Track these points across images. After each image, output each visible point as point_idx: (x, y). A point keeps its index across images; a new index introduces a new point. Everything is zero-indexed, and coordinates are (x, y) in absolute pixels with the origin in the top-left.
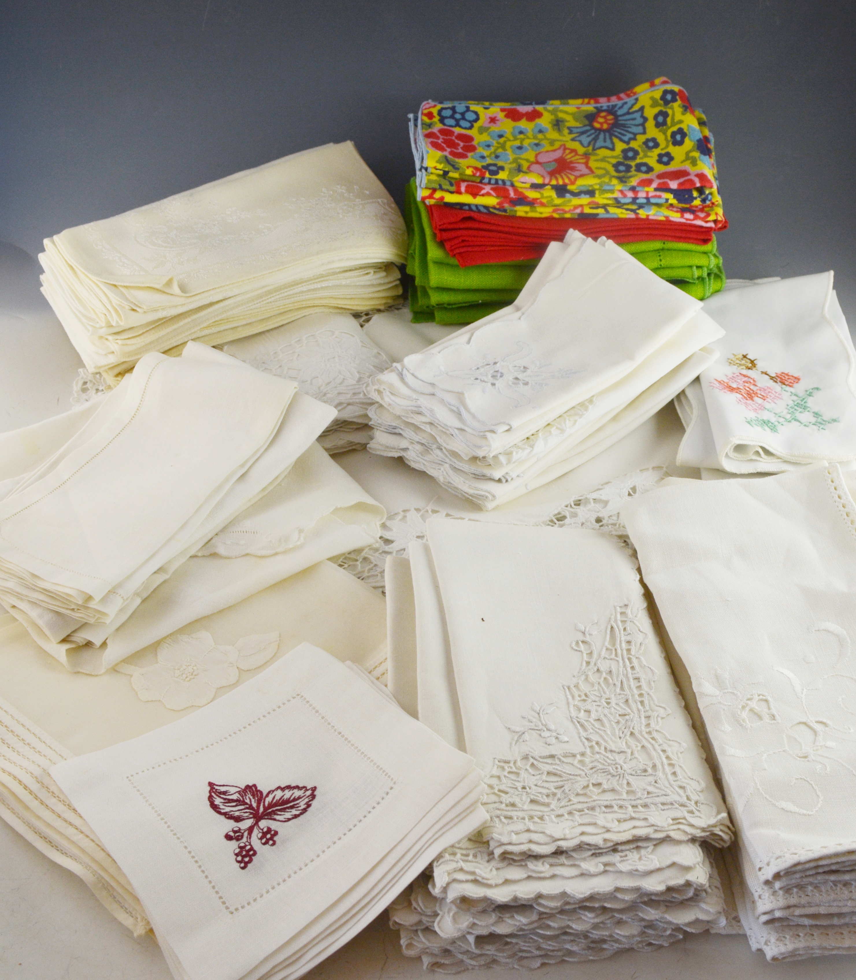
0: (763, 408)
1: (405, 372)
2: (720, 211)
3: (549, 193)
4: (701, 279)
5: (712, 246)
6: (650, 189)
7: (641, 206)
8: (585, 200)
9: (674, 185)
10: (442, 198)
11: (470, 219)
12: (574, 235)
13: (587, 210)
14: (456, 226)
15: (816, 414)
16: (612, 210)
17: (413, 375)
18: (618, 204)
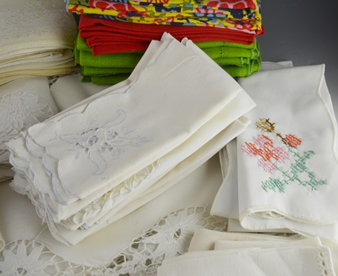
0: (275, 167)
1: (28, 138)
2: (260, 24)
3: (151, 8)
4: (246, 65)
5: (254, 46)
6: (216, 8)
7: (210, 19)
8: (174, 14)
9: (231, 6)
10: (82, 11)
11: (100, 24)
12: (167, 36)
13: (176, 20)
14: (91, 29)
15: (311, 175)
16: (191, 21)
17: (33, 140)
18: (195, 17)
